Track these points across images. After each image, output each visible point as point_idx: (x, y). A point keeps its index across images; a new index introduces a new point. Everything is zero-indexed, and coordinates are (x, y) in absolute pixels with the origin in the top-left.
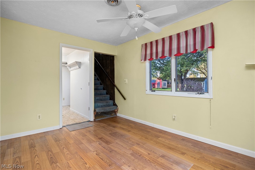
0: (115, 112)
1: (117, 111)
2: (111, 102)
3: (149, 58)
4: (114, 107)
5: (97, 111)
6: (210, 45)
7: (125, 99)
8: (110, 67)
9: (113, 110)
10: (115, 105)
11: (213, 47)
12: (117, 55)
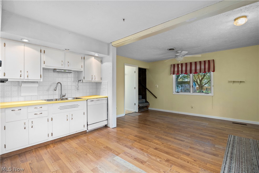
0: (147, 107)
1: (149, 106)
2: (144, 100)
3: (177, 73)
4: (147, 103)
5: (140, 106)
6: (213, 70)
7: (156, 98)
8: (142, 76)
9: (146, 105)
10: (146, 102)
11: (214, 71)
12: (148, 68)
